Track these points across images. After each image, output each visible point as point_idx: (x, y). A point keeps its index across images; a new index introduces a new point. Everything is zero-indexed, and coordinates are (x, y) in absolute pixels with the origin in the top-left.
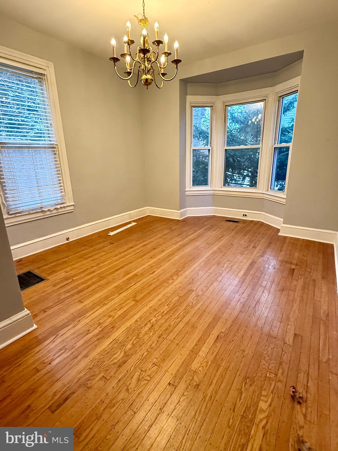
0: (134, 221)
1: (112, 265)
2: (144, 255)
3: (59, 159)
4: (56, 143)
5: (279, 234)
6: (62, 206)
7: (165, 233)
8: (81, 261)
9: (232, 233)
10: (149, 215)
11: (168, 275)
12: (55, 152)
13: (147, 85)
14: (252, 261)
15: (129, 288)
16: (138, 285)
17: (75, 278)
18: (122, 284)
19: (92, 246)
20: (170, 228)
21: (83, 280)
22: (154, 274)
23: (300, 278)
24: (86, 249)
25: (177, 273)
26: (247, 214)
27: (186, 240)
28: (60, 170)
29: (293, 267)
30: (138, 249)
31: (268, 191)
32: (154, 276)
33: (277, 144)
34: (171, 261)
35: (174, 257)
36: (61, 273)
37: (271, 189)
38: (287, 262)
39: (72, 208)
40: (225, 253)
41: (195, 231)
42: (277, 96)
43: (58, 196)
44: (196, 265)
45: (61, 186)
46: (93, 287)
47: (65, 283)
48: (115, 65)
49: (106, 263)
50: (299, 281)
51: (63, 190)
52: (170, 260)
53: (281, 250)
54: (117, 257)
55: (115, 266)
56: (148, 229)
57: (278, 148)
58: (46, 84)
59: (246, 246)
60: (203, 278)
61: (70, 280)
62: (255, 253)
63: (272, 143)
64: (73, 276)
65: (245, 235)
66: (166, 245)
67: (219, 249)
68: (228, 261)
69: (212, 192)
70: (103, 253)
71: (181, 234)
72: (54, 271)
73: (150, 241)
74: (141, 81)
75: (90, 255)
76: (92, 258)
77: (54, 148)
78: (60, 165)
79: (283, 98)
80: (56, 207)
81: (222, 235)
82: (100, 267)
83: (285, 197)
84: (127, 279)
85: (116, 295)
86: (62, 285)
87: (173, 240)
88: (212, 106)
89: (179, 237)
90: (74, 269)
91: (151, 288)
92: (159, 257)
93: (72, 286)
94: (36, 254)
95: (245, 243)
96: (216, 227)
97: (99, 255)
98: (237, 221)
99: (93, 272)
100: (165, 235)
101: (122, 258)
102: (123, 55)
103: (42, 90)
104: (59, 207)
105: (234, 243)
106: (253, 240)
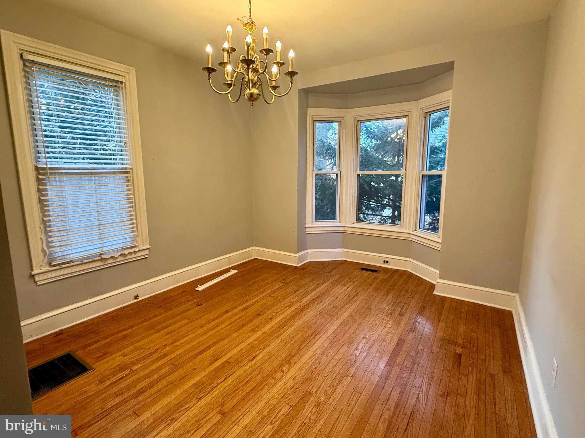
0: (234, 268)
1: (194, 343)
2: (243, 325)
3: (134, 187)
4: (131, 167)
5: (435, 293)
6: (132, 250)
7: (276, 288)
8: (150, 335)
9: (369, 290)
10: (256, 259)
11: (276, 363)
12: (128, 178)
13: (252, 101)
14: (399, 339)
15: (215, 387)
16: (230, 382)
17: (135, 368)
18: (204, 379)
19: (171, 309)
20: (284, 280)
21: (147, 371)
22: (255, 360)
23: (471, 372)
24: (161, 314)
25: (289, 360)
26: (388, 260)
27: (305, 300)
28: (133, 202)
29: (459, 350)
30: (236, 314)
31: (416, 230)
32: (255, 364)
33: (425, 171)
34: (281, 338)
35: (287, 329)
36: (115, 358)
37: (420, 228)
38: (449, 342)
39: (147, 252)
40: (360, 324)
41: (318, 286)
42: (422, 112)
43: (127, 237)
44: (317, 345)
45: (133, 224)
46: (160, 385)
47: (120, 376)
48: (210, 77)
49: (185, 339)
50: (470, 376)
51: (135, 229)
52: (280, 335)
53: (439, 321)
54: (204, 329)
55: (198, 345)
56: (253, 281)
57: (427, 175)
58: (123, 93)
59: (390, 311)
60: (327, 369)
61: (128, 371)
62: (402, 325)
63: (419, 169)
64: (133, 364)
65: (387, 293)
66: (275, 308)
67: (351, 316)
68: (363, 338)
69: (342, 229)
70: (185, 321)
71: (298, 290)
72: (106, 354)
73: (254, 300)
74: (244, 96)
75: (164, 325)
76: (166, 330)
77: (127, 173)
78: (134, 195)
79: (430, 115)
80: (123, 253)
81: (355, 293)
82: (177, 346)
83: (440, 241)
84: (214, 370)
85: (194, 401)
86: (113, 380)
87: (287, 300)
88: (340, 121)
89: (295, 294)
90: (137, 349)
91: (248, 388)
92: (264, 330)
93: (128, 382)
94: (86, 322)
95: (387, 308)
96: (347, 279)
97: (178, 325)
98: (376, 269)
99: (165, 356)
100: (275, 291)
101: (211, 330)
102: (223, 64)
103: (117, 100)
104: (127, 252)
105: (372, 307)
106: (398, 301)
